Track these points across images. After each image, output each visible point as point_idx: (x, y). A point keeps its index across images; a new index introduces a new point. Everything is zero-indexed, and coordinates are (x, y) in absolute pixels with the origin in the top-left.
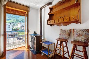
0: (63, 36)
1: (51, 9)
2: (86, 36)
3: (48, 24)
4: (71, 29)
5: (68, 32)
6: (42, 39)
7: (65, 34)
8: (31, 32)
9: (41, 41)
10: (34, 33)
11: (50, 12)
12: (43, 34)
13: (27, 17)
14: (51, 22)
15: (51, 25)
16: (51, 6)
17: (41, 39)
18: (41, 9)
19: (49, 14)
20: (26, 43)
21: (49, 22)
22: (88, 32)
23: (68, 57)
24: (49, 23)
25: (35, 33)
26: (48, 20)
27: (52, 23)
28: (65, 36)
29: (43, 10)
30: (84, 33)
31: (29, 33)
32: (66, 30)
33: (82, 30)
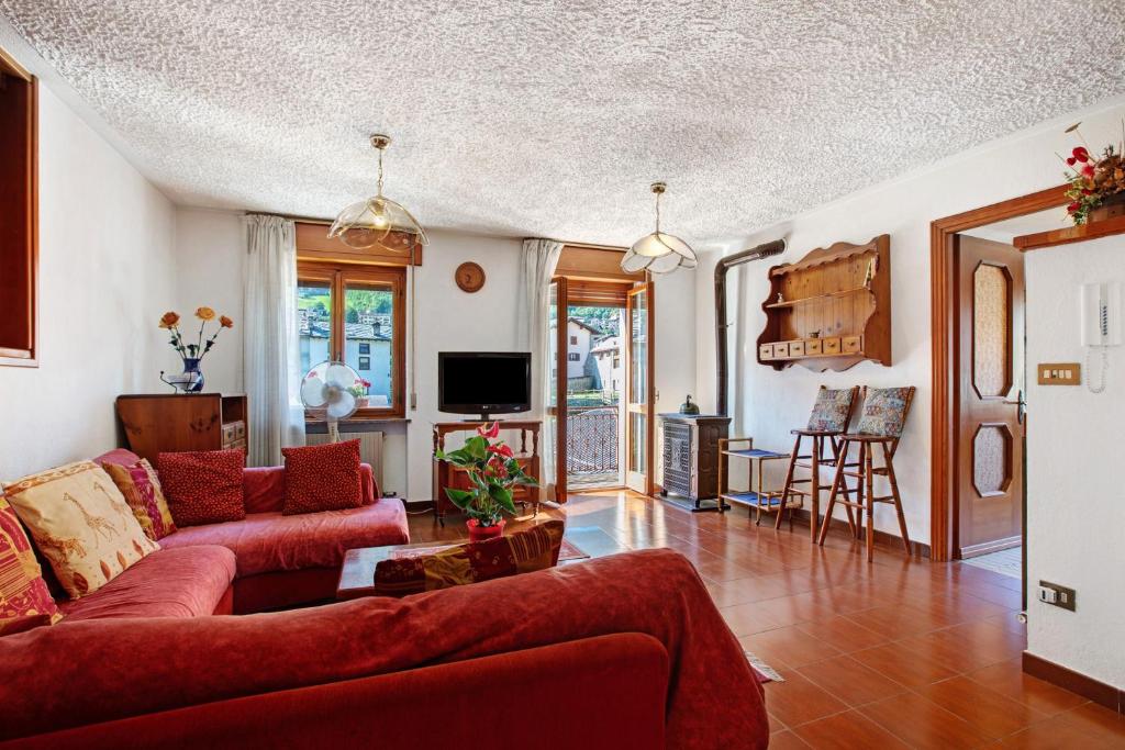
0: (823, 418)
1: (778, 280)
2: (890, 413)
3: (760, 362)
4: (858, 388)
5: (844, 400)
6: (732, 434)
7: (830, 406)
8: (670, 404)
9: (726, 447)
10: (688, 404)
11: (773, 298)
12: (731, 413)
13: (641, 314)
14: (778, 350)
15: (779, 365)
16: (777, 260)
17: (727, 436)
18: (722, 270)
19: (765, 308)
20: (633, 467)
21: (764, 347)
22: (900, 398)
23: (847, 520)
24: (764, 357)
25: (691, 409)
26: (761, 340)
27: (780, 356)
28: (830, 419)
29: (732, 275)
30: (889, 400)
31: (658, 410)
32: (837, 391)
33: (886, 392)
